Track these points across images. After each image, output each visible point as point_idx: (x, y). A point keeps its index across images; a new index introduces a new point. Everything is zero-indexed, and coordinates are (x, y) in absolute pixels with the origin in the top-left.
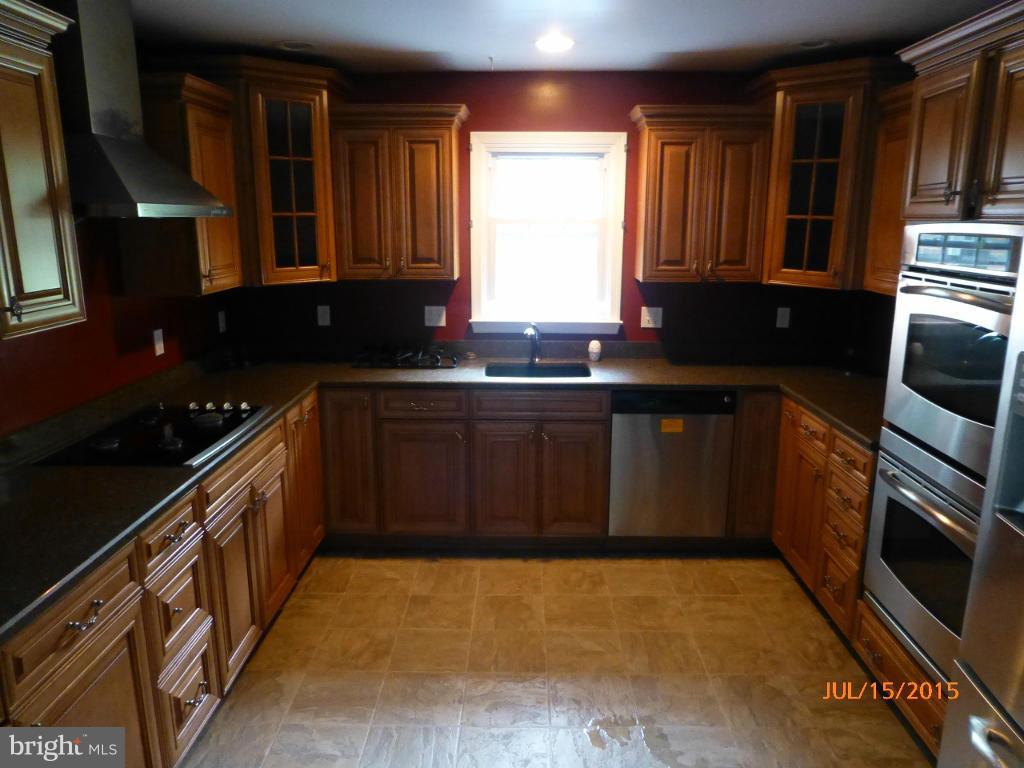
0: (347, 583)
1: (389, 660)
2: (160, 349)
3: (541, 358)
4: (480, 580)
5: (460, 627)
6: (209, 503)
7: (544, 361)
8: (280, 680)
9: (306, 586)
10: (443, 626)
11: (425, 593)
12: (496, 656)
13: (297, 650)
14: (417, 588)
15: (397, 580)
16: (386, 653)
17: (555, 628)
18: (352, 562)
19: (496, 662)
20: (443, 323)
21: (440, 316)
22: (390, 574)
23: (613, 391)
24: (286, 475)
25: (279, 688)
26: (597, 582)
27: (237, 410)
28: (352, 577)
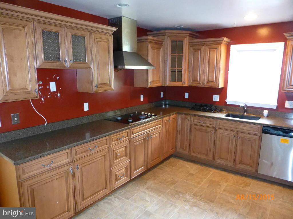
0: (176, 165)
1: (174, 185)
2: (142, 99)
3: (247, 113)
4: (212, 174)
5: (197, 184)
6: (133, 134)
7: (248, 115)
8: (147, 181)
9: (166, 163)
10: (193, 183)
11: (194, 173)
12: (202, 194)
13: (155, 176)
14: (192, 172)
15: (189, 168)
16: (175, 184)
17: (225, 193)
18: (181, 161)
19: (201, 196)
20: (218, 100)
21: (217, 98)
22: (188, 166)
23: (264, 126)
24: (161, 133)
25: (146, 183)
26: (247, 185)
27: (147, 115)
28: (178, 164)
